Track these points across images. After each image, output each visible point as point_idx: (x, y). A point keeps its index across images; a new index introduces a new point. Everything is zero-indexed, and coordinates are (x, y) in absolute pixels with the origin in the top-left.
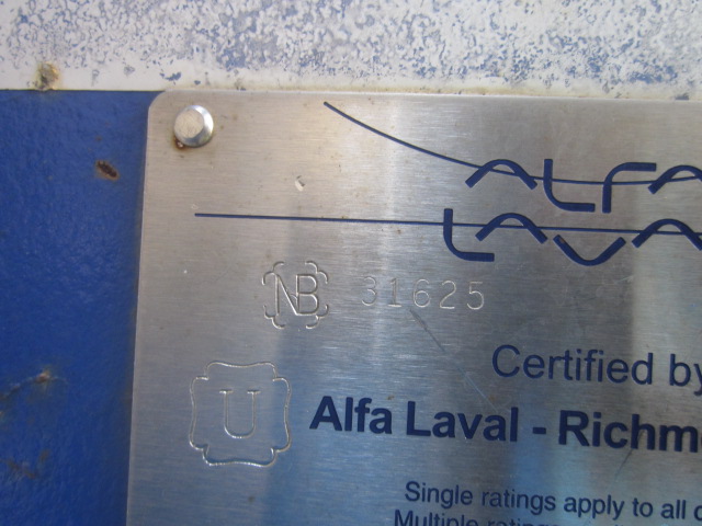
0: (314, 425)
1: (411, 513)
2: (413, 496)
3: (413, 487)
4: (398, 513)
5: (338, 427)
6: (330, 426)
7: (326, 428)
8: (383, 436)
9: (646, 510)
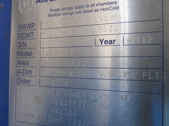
0: (37, 3)
1: (51, 14)
2: (51, 11)
3: (51, 10)
4: (49, 14)
5: (40, 2)
6: (39, 2)
7: (38, 3)
8: (46, 2)
9: (88, 6)
